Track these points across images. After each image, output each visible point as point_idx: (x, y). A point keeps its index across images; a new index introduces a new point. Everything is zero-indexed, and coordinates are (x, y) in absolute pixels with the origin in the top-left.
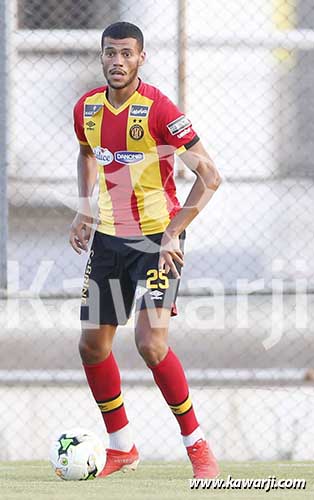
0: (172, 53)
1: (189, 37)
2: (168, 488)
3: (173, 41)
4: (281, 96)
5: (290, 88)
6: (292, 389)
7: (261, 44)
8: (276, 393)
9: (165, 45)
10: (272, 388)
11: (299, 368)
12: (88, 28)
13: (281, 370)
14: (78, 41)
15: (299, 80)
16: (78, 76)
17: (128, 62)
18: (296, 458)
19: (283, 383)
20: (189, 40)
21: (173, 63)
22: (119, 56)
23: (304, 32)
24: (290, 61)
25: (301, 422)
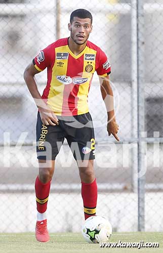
0: (53, 16)
1: (62, 8)
2: (51, 247)
3: (53, 10)
4: (110, 38)
5: (115, 34)
6: (117, 194)
7: (100, 11)
8: (109, 196)
9: (49, 12)
10: (107, 194)
11: (120, 183)
12: (8, 3)
13: (111, 184)
14: (3, 10)
15: (120, 30)
16: (3, 29)
17: (86, 31)
18: (119, 231)
19: (112, 191)
20: (61, 9)
21: (53, 21)
22: (83, 27)
23: (123, 4)
24: (116, 20)
25: (121, 211)
